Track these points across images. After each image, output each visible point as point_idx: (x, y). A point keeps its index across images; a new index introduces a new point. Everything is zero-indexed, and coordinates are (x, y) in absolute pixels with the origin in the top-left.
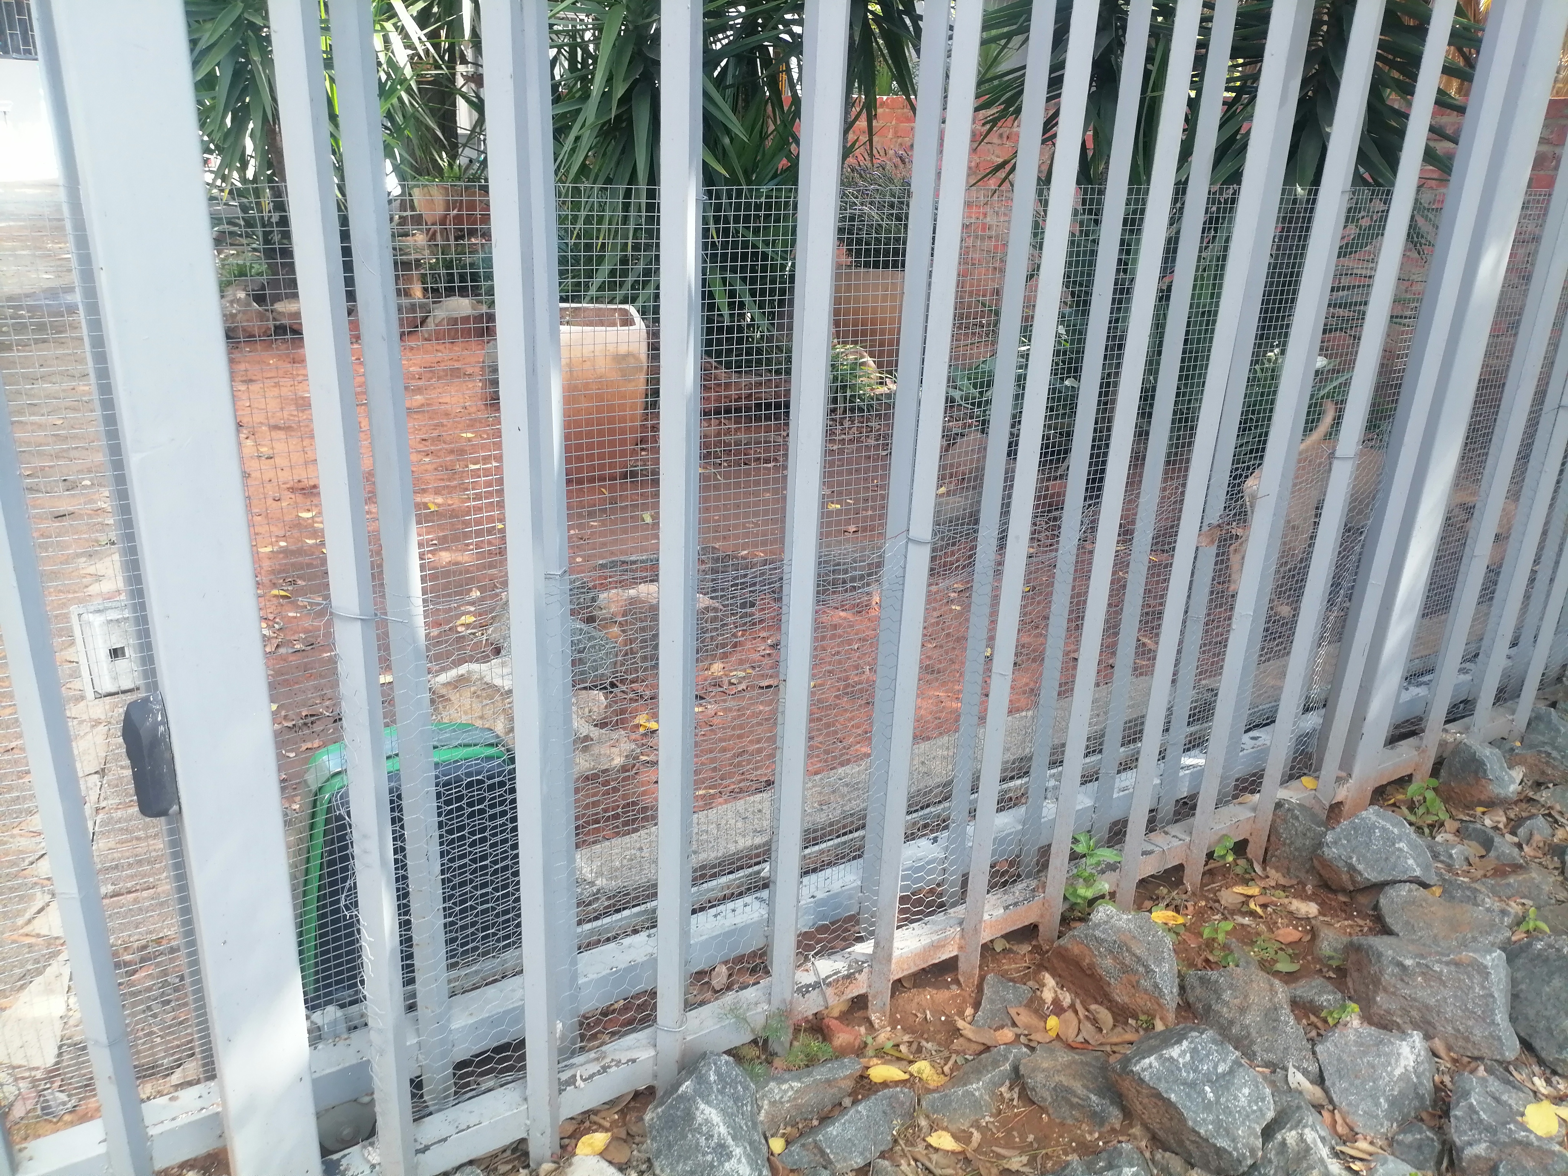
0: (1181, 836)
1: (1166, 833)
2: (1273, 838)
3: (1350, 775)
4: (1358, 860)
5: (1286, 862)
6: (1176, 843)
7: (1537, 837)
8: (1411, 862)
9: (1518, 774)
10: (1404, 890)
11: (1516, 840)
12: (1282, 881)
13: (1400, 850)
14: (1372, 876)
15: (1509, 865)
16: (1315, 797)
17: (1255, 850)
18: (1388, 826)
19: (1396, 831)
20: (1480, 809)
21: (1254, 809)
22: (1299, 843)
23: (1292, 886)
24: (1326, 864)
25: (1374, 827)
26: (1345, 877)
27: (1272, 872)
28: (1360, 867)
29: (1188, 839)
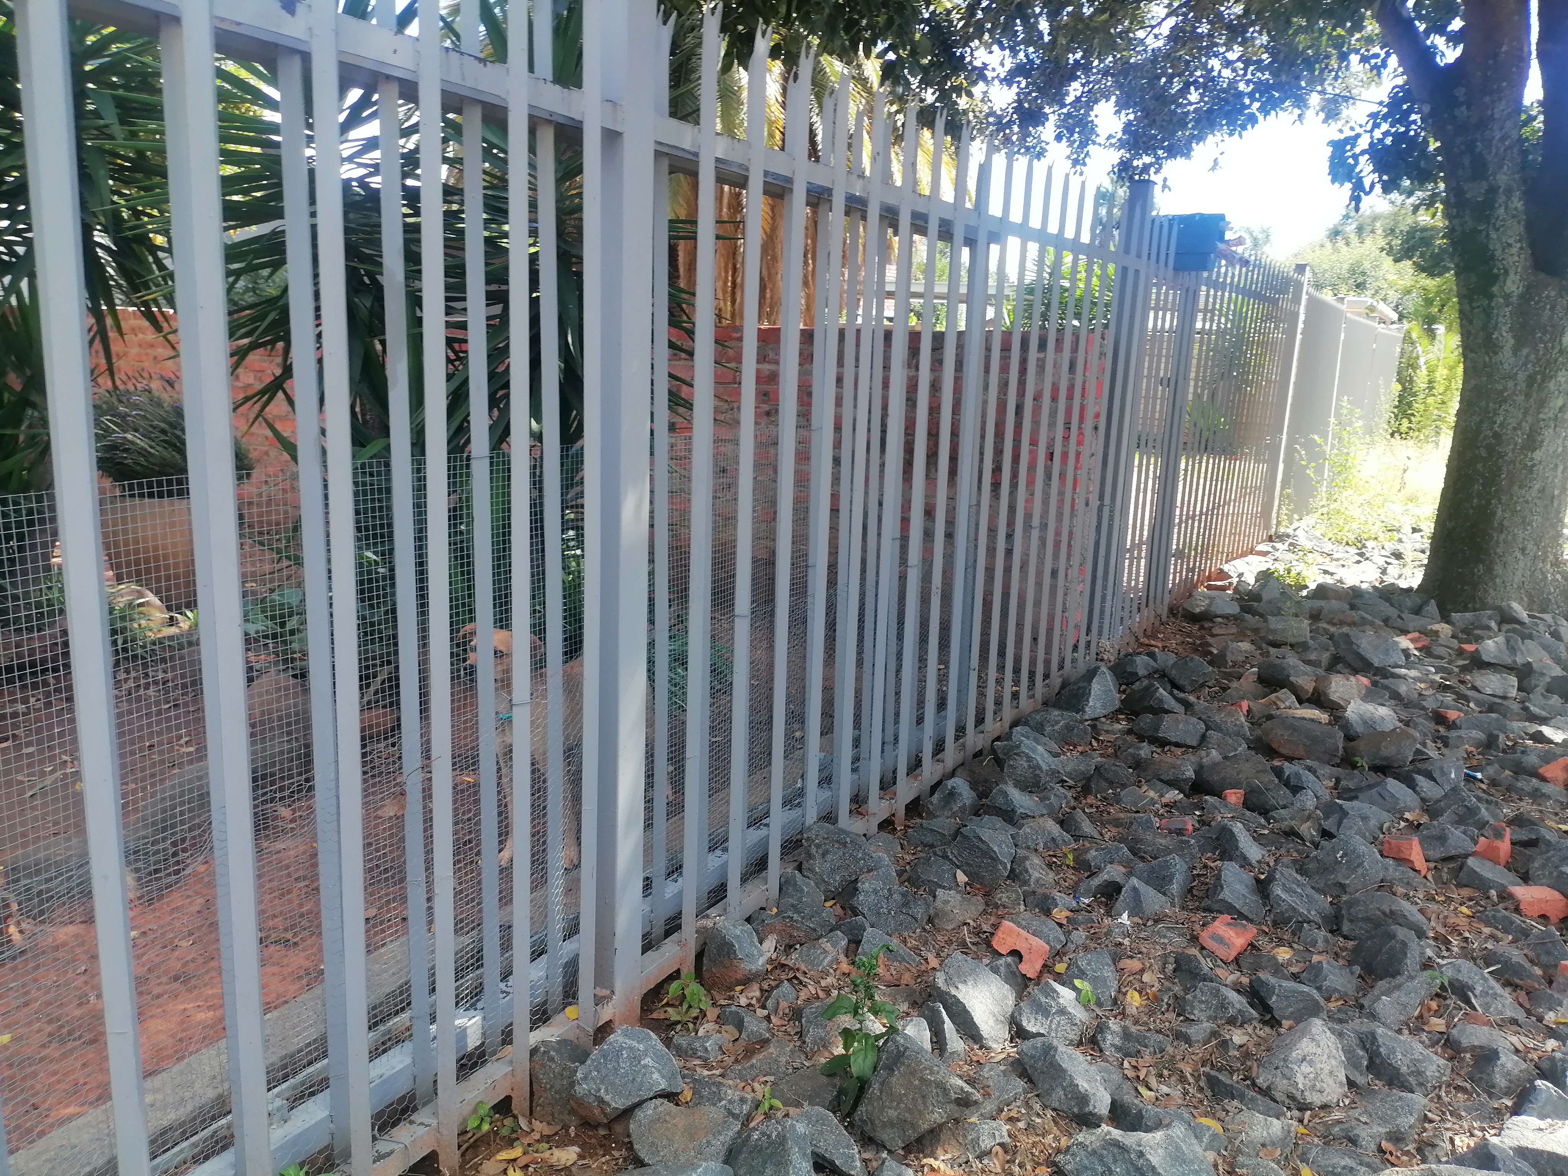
0: (427, 1121)
1: (412, 1122)
2: (535, 1086)
3: (613, 992)
4: (606, 1090)
5: (549, 1109)
6: (421, 1130)
7: (784, 1004)
8: (656, 1076)
9: (770, 943)
10: (649, 1109)
11: (765, 1012)
12: (547, 1131)
13: (646, 1066)
14: (618, 1103)
15: (757, 1043)
16: (578, 1026)
17: (520, 1104)
18: (635, 1044)
19: (641, 1047)
20: (739, 988)
21: (511, 1062)
22: (558, 1086)
23: (556, 1134)
24: (580, 1102)
25: (622, 1048)
26: (597, 1112)
27: (537, 1124)
28: (607, 1098)
29: (434, 1123)
